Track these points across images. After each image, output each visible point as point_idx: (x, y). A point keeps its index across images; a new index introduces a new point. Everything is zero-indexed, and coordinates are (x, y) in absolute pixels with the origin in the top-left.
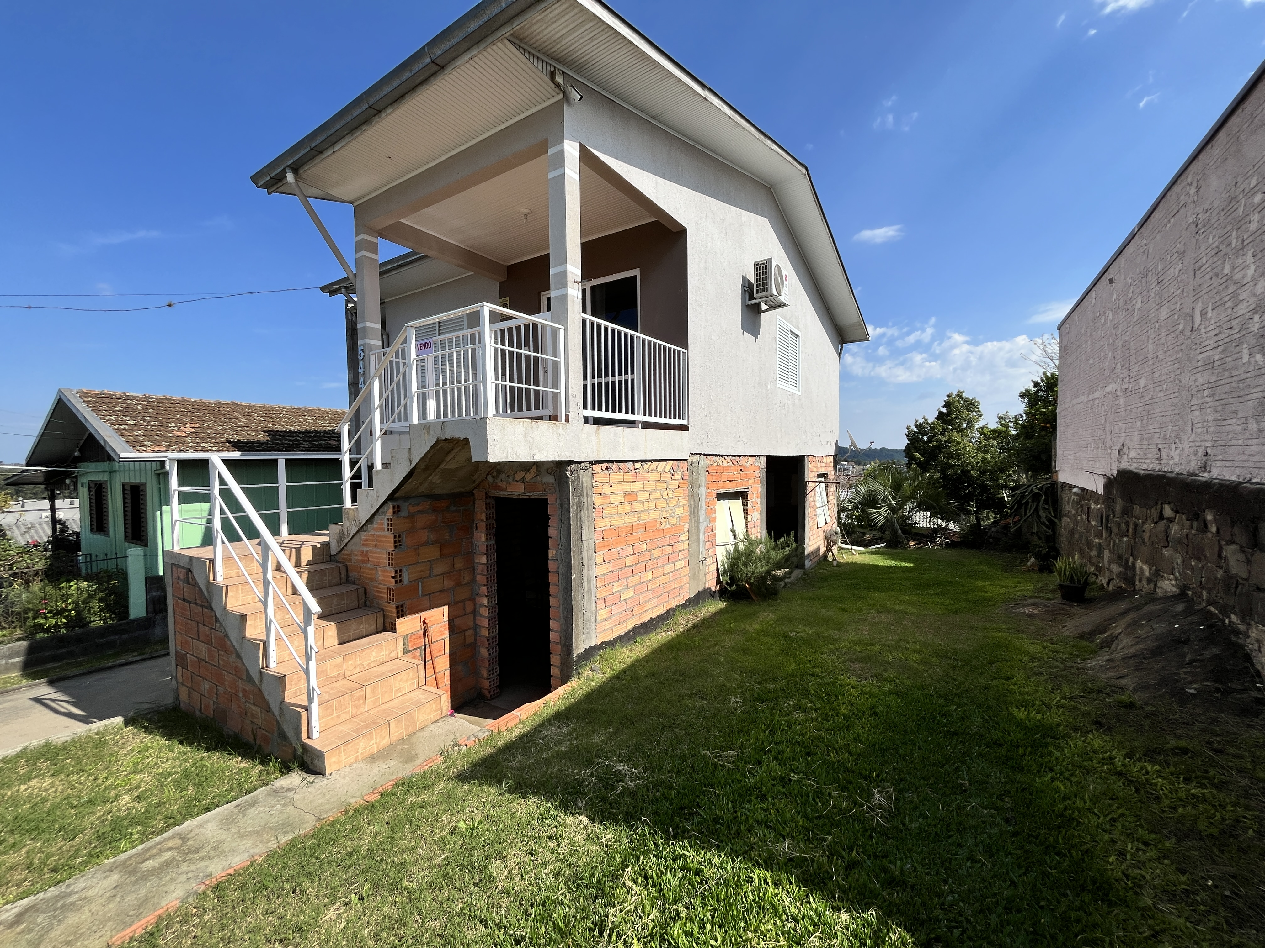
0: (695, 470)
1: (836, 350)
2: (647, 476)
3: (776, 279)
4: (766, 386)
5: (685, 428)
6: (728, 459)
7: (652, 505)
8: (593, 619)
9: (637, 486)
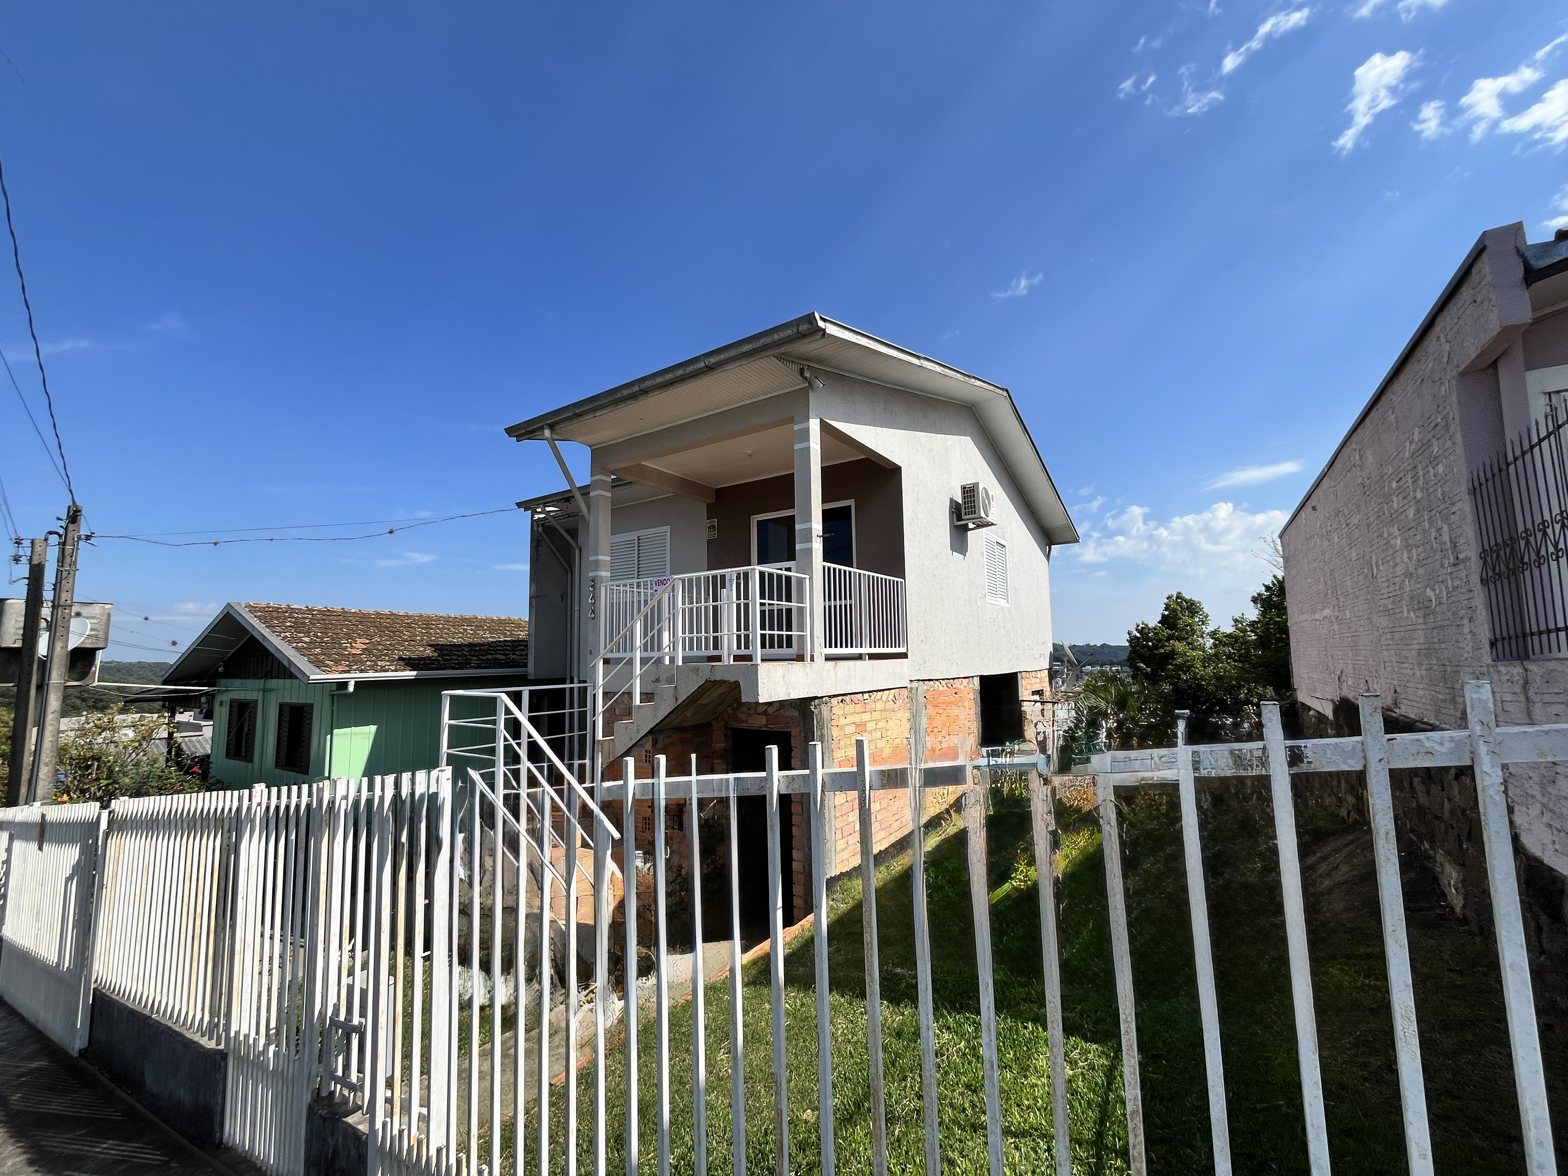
0: (914, 696)
1: (1044, 551)
2: (874, 706)
3: (984, 501)
4: (976, 603)
5: (904, 656)
6: (943, 682)
7: (879, 734)
8: (833, 849)
9: (866, 717)
